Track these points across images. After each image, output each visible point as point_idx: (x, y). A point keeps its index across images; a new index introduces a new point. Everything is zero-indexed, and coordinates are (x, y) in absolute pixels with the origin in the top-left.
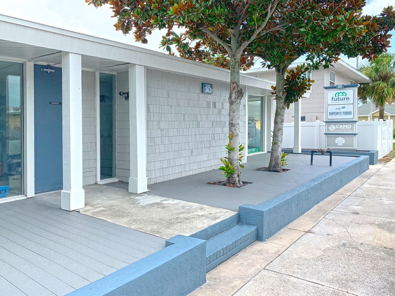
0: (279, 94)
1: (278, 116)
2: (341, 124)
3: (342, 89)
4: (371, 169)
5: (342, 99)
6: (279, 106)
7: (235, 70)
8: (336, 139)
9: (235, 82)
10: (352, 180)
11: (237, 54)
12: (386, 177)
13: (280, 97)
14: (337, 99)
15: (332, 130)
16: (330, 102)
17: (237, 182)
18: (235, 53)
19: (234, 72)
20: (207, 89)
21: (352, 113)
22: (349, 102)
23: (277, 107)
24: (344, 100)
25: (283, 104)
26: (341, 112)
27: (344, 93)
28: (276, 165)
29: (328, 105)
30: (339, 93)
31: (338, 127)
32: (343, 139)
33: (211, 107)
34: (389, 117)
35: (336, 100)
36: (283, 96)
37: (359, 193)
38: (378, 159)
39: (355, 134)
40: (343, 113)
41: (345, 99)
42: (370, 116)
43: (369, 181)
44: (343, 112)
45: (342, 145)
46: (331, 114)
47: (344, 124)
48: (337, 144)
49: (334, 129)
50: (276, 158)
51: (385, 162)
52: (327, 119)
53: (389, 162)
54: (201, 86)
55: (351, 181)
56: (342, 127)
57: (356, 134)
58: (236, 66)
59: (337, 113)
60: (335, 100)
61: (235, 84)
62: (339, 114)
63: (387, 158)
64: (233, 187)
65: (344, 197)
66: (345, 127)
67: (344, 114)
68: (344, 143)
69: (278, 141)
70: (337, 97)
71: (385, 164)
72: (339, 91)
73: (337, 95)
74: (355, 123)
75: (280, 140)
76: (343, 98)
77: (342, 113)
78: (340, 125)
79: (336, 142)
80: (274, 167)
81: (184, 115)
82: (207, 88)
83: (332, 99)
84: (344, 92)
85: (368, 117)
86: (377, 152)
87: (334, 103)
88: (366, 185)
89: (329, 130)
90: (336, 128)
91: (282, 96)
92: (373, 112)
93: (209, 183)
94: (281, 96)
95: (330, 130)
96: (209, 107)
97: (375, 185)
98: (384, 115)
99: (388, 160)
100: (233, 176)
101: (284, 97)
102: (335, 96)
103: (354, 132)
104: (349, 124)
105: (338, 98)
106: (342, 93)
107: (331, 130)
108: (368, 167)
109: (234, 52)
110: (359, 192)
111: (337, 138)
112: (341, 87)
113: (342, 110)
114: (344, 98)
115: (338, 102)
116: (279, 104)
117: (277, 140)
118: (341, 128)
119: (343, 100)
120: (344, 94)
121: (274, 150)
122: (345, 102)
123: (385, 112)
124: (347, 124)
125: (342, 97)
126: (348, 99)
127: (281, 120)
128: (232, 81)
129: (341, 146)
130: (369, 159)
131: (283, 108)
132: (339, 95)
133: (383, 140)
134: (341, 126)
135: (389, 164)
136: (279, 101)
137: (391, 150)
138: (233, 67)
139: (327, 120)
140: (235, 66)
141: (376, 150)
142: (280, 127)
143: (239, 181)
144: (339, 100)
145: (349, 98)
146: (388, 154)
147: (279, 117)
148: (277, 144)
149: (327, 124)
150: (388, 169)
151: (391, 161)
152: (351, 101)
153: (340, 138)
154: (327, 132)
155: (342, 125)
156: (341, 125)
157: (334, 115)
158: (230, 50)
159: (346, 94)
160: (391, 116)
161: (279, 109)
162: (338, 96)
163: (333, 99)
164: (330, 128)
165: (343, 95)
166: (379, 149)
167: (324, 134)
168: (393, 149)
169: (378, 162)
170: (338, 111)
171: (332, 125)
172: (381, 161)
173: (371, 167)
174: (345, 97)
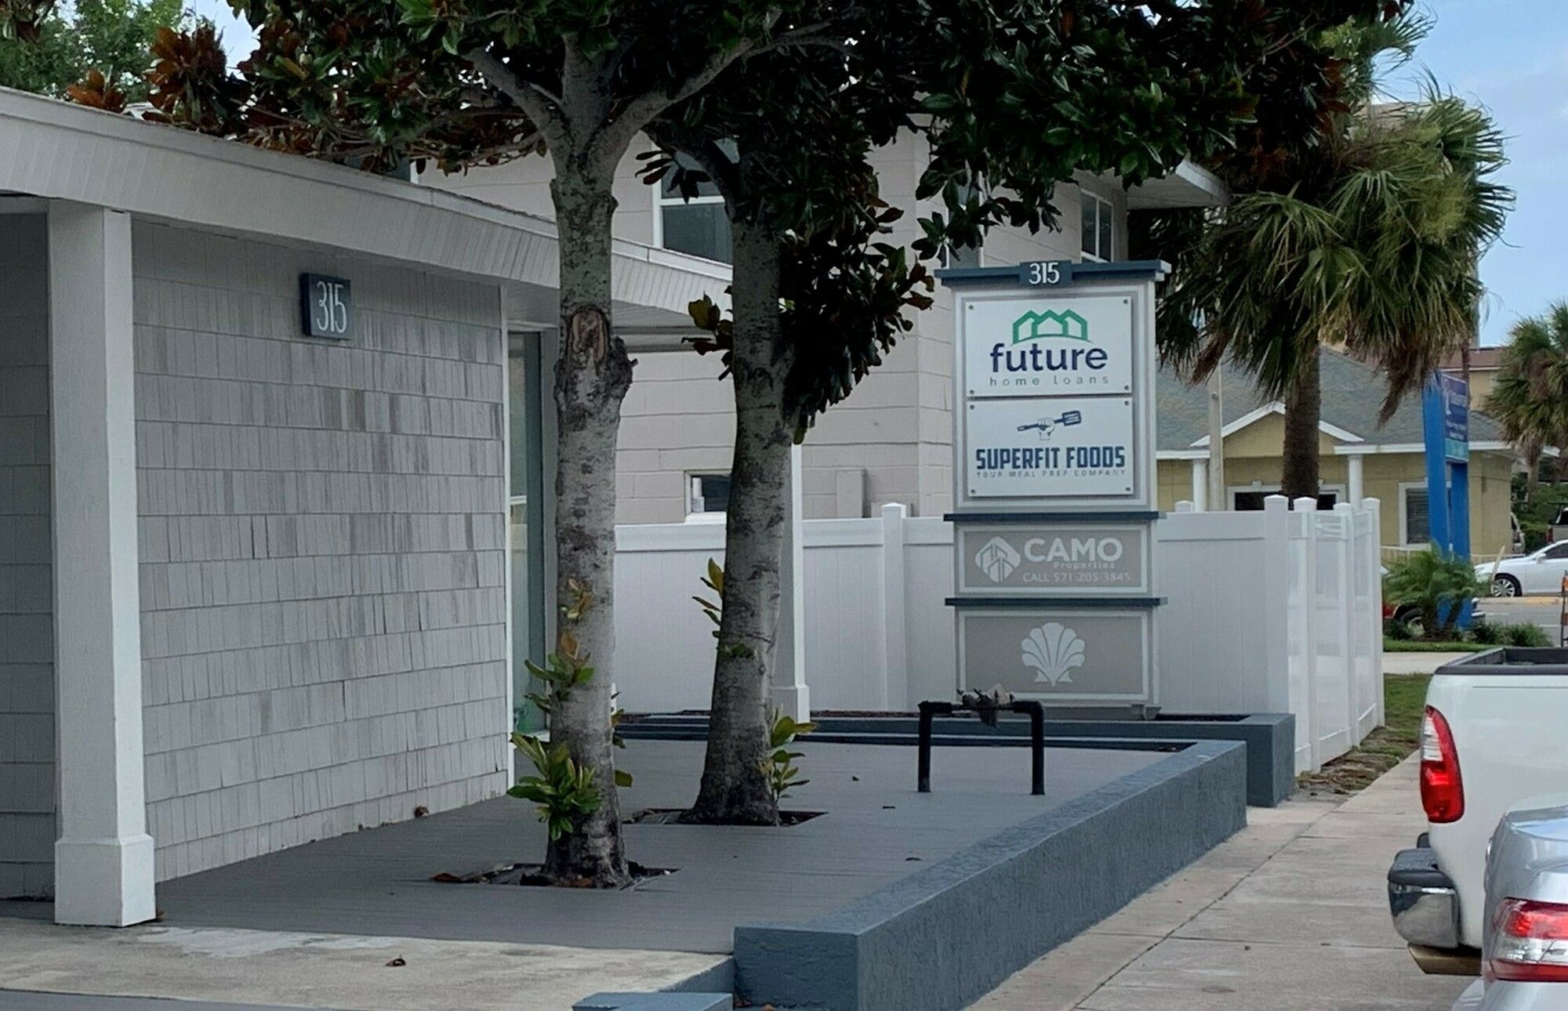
0: (753, 351)
1: (753, 486)
2: (1061, 534)
3: (1057, 291)
4: (1256, 826)
5: (1056, 362)
6: (752, 427)
7: (589, 239)
8: (1027, 636)
9: (593, 307)
10: (1161, 878)
11: (601, 152)
12: (1346, 861)
13: (763, 372)
14: (1029, 358)
15: (1001, 569)
16: (980, 377)
17: (607, 861)
18: (588, 147)
19: (585, 248)
20: (328, 311)
21: (1127, 453)
22: (1106, 381)
23: (741, 432)
24: (1074, 367)
25: (776, 414)
26: (1056, 450)
27: (1069, 319)
28: (747, 787)
29: (965, 399)
30: (1039, 320)
31: (1035, 550)
32: (1070, 634)
33: (345, 426)
34: (1355, 470)
35: (1023, 366)
36: (777, 367)
37: (1212, 927)
38: (1297, 774)
39: (1149, 604)
40: (1069, 458)
41: (1081, 358)
42: (1205, 455)
43: (1258, 879)
44: (1069, 450)
45: (1066, 679)
46: (995, 459)
47: (1075, 534)
48: (1034, 670)
49: (1008, 570)
50: (743, 743)
51: (1338, 792)
52: (966, 498)
53: (1363, 791)
54: (294, 294)
55: (1160, 885)
56: (1063, 553)
57: (1156, 602)
58: (596, 218)
59: (1031, 458)
60: (1016, 363)
61: (593, 315)
62: (1042, 463)
63: (1347, 767)
64: (588, 886)
65: (1143, 943)
66: (1083, 552)
67: (1074, 462)
68: (1078, 661)
69: (757, 636)
70: (1027, 347)
71: (1339, 803)
72: (1040, 306)
73: (1025, 330)
74: (1149, 527)
75: (766, 630)
76: (1063, 352)
77: (1062, 456)
78: (1049, 538)
79: (1028, 660)
80: (737, 796)
81: (228, 475)
82: (327, 303)
83: (995, 354)
84: (1069, 313)
85: (1188, 463)
86: (1289, 723)
87: (1006, 382)
88: (1240, 897)
89: (975, 574)
90: (1024, 558)
91: (772, 364)
92: (1226, 422)
93: (446, 879)
94: (768, 369)
95: (988, 577)
96: (333, 423)
97: (1290, 895)
98: (1321, 452)
99: (1353, 781)
100: (585, 829)
101: (780, 370)
102: (1016, 340)
103: (1140, 591)
104: (1111, 534)
105: (1035, 352)
106: (1061, 319)
107: (994, 577)
108: (1242, 814)
109: (582, 138)
110: (1210, 921)
111: (1035, 633)
112: (1051, 275)
113: (1063, 438)
114: (1075, 354)
115: (1036, 381)
116: (751, 413)
117: (751, 632)
118: (1056, 558)
119: (1063, 365)
120: (1074, 328)
121: (732, 692)
122: (1080, 381)
123: (1324, 426)
124: (1091, 534)
125: (1056, 345)
126: (1096, 358)
127: (770, 512)
128: (577, 300)
129: (1062, 687)
130: (1243, 761)
131: (780, 439)
132: (1042, 328)
133: (1320, 659)
134: (1057, 546)
135: (1359, 800)
136: (757, 394)
137: (1374, 725)
138: (577, 220)
139: (961, 503)
140: (590, 217)
141: (1281, 712)
142: (764, 549)
143: (615, 856)
144: (1037, 368)
145: (1105, 357)
146: (1354, 748)
147: (759, 491)
148: (749, 655)
149: (966, 534)
150: (1353, 824)
151: (1375, 783)
152: (1115, 374)
153: (1053, 629)
154: (967, 591)
155: (1066, 539)
156: (1058, 542)
157: (1008, 466)
158: (562, 132)
159: (1083, 323)
160: (1366, 459)
161: (753, 443)
162: (1035, 335)
163: (1002, 360)
164: (984, 560)
165: (1065, 334)
166: (1298, 706)
167: (949, 602)
168: (1386, 715)
169: (1294, 792)
170: (1032, 440)
171: (998, 541)
172: (1311, 785)
173: (1255, 816)
174: (1079, 345)
